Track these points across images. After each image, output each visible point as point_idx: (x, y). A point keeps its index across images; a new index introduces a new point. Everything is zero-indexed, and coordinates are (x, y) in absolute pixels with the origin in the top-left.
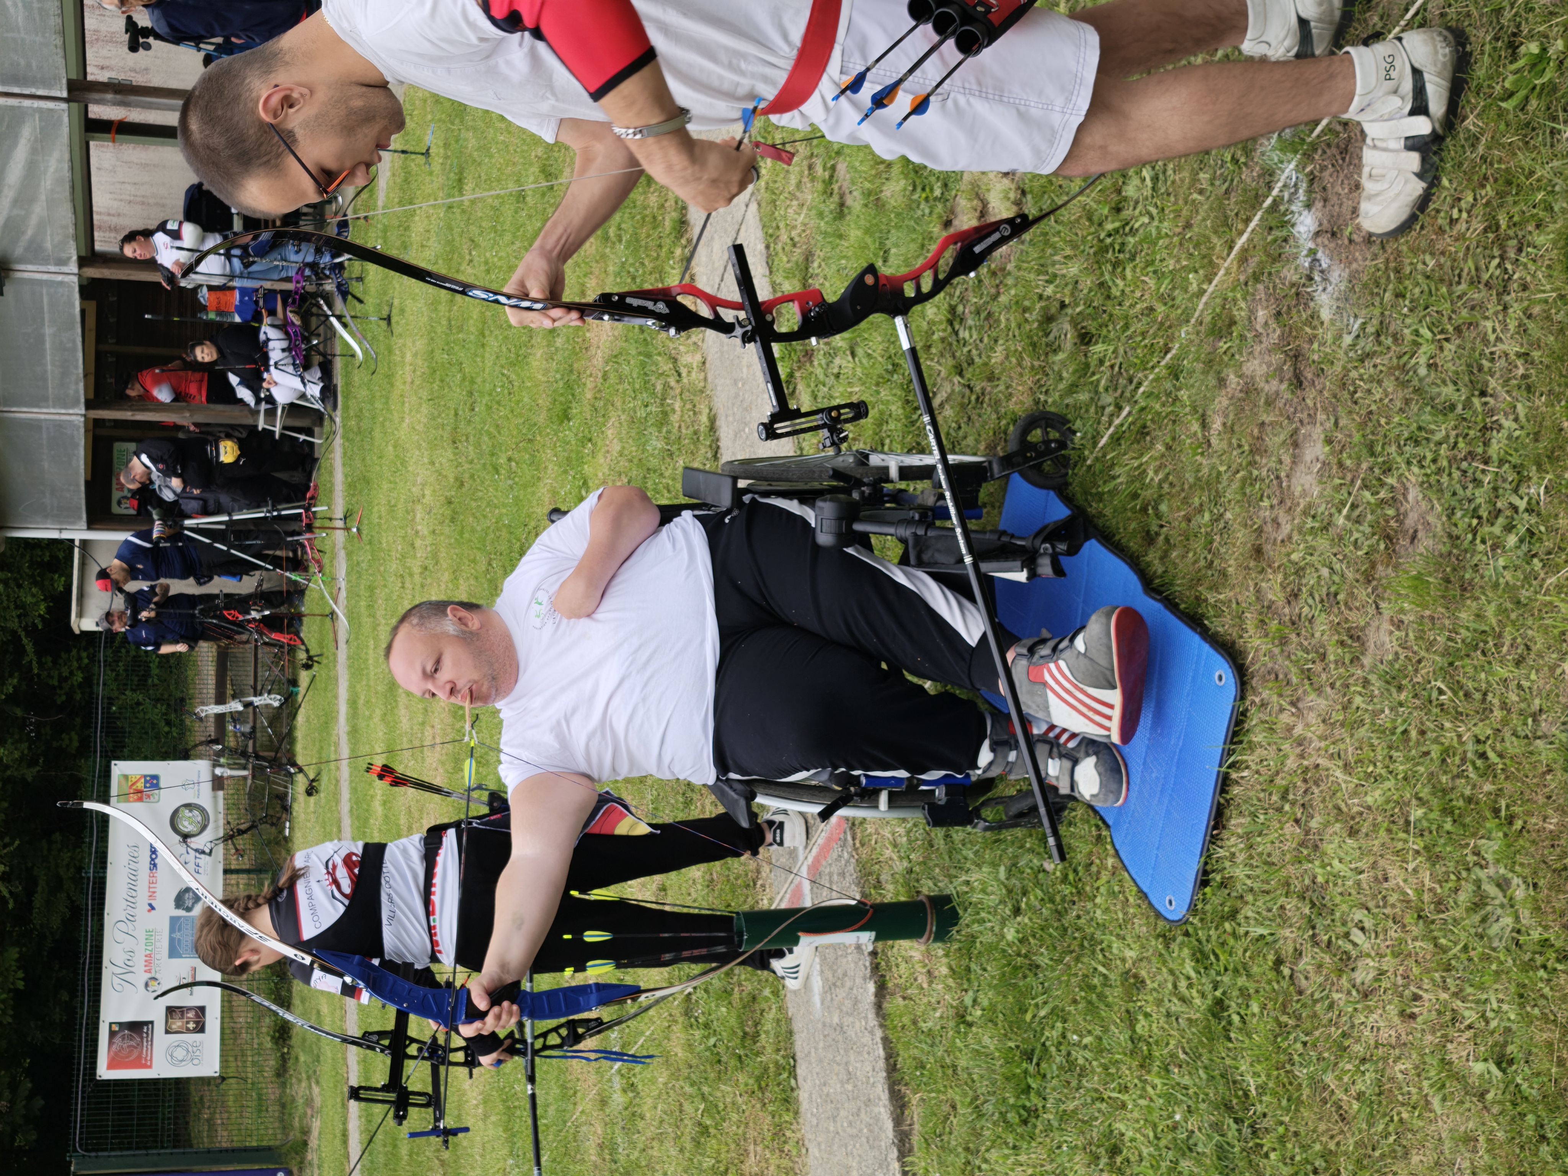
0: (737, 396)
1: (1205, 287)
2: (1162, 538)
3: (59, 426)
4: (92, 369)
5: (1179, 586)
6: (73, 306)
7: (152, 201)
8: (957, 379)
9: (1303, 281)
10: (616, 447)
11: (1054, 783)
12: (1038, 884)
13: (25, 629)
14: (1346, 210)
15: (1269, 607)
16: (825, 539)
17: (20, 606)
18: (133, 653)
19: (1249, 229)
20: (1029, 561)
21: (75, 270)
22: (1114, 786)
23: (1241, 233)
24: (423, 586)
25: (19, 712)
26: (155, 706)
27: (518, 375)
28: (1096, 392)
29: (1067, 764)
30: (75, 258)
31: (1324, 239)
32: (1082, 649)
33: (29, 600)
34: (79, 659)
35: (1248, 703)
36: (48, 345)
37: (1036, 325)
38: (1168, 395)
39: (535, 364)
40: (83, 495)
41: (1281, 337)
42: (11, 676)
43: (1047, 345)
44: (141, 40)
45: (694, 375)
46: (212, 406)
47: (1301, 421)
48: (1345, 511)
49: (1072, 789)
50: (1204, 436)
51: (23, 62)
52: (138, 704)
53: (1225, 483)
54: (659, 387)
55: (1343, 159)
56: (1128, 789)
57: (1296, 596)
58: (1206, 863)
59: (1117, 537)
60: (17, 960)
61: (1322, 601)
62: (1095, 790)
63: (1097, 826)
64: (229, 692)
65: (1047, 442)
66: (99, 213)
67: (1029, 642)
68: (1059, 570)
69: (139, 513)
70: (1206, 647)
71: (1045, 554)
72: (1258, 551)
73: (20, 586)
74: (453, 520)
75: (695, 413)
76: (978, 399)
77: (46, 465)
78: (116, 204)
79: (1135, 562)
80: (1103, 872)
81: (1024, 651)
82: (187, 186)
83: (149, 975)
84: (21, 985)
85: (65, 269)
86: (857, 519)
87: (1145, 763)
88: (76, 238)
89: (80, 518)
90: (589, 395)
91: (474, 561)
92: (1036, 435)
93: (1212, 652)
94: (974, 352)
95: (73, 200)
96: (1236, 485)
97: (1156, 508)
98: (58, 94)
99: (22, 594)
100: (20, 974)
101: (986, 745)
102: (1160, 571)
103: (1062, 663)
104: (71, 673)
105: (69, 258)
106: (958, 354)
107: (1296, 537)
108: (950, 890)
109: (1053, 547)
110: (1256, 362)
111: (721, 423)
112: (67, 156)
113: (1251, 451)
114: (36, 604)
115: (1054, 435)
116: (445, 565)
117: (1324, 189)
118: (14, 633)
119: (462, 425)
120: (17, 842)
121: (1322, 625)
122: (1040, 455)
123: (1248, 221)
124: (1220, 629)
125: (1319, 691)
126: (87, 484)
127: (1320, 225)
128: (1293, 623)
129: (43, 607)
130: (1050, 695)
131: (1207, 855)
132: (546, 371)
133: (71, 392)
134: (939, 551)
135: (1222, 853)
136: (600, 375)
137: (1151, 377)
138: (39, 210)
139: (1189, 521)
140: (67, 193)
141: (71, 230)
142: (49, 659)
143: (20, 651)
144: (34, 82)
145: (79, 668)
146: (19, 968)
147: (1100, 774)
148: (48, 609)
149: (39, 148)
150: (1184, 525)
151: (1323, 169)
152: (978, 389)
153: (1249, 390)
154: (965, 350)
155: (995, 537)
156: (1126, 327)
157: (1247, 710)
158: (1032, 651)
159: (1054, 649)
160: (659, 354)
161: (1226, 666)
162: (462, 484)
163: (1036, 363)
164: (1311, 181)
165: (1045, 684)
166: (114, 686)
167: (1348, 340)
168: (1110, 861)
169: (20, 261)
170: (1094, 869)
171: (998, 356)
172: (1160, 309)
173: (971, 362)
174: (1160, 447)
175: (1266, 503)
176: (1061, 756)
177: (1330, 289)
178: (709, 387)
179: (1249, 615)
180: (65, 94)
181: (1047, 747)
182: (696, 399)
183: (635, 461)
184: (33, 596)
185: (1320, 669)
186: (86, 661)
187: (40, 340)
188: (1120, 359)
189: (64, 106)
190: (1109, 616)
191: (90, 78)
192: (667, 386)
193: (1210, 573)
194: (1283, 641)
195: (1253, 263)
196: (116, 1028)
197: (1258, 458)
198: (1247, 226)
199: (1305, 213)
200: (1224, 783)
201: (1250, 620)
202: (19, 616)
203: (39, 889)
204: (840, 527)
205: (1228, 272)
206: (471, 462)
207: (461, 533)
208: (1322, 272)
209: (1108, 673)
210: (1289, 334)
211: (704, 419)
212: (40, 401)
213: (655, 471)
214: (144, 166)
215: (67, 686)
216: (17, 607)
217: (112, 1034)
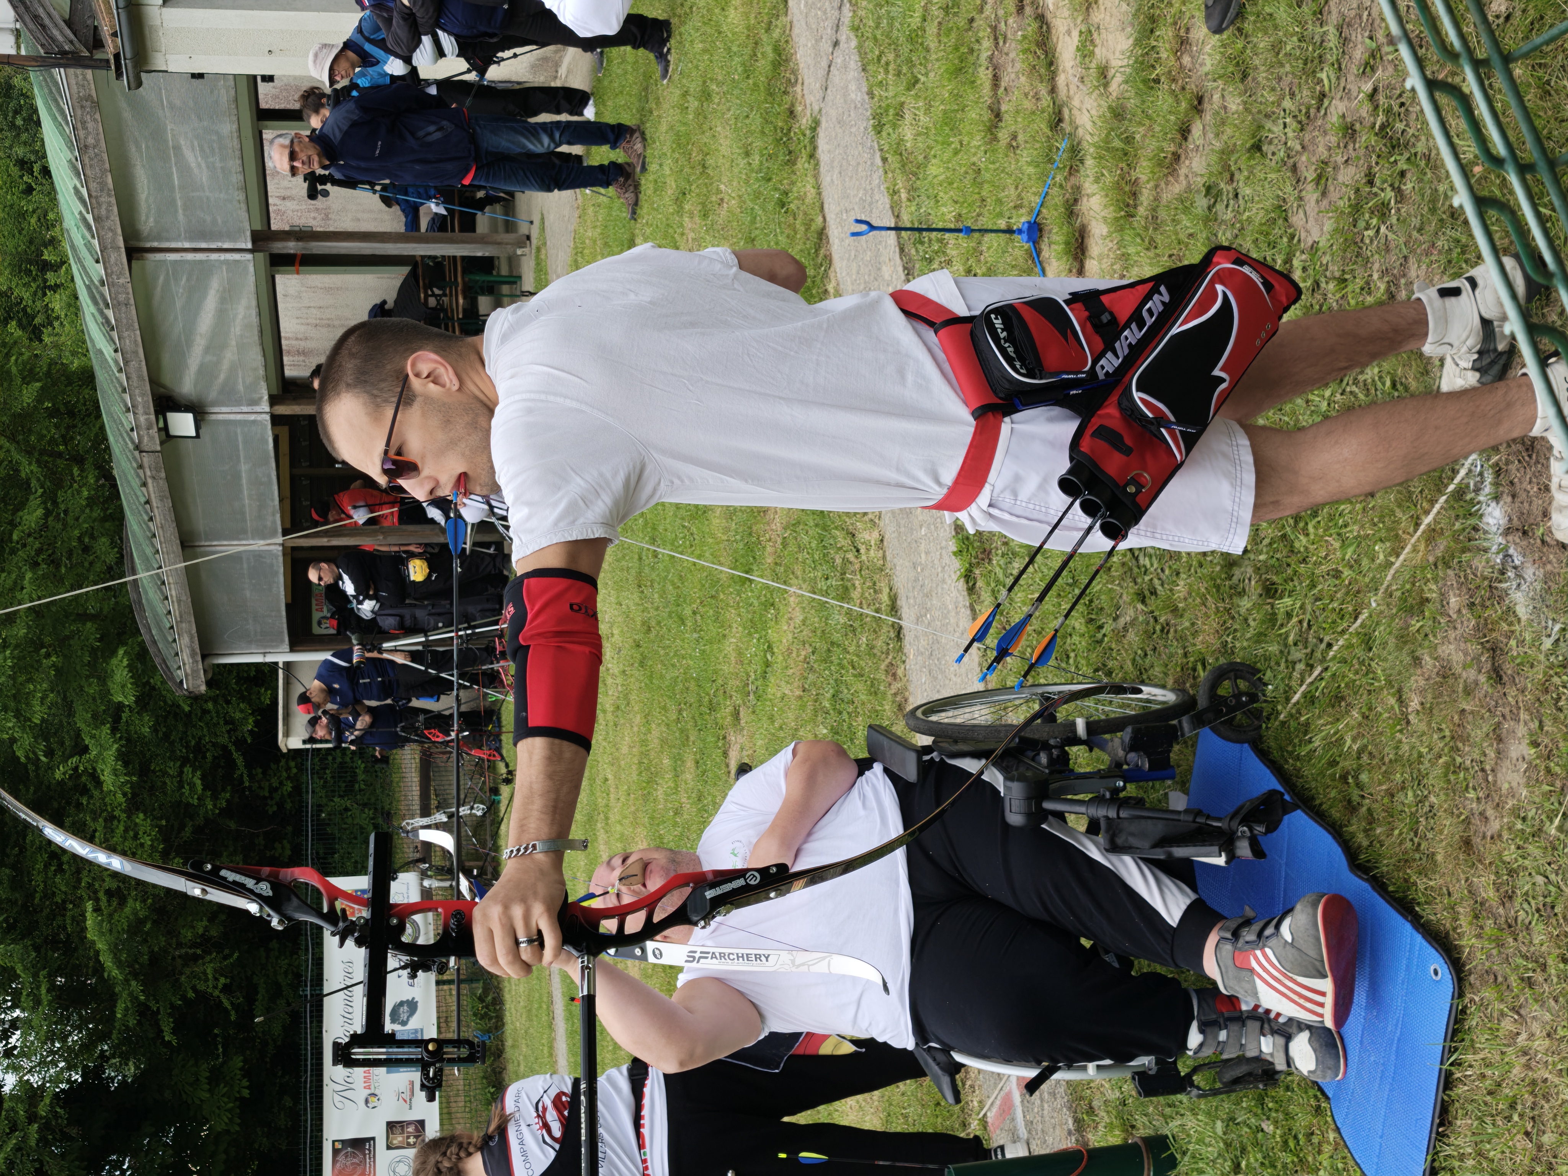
0: (916, 580)
1: (1392, 559)
2: (1364, 809)
3: (258, 556)
4: (287, 493)
5: (1385, 866)
6: (267, 442)
7: (337, 323)
8: (1140, 606)
9: (1496, 575)
10: (799, 617)
11: (1269, 1058)
12: (1256, 1144)
13: (235, 744)
14: (1536, 510)
15: (1482, 904)
16: (1015, 818)
17: (229, 722)
18: (339, 760)
19: (1435, 510)
20: (1227, 844)
21: (267, 409)
22: (1330, 1062)
23: (1427, 513)
24: (616, 725)
25: (233, 825)
26: (363, 811)
27: (698, 528)
28: (1286, 645)
29: (1281, 1041)
30: (266, 397)
31: (1516, 537)
32: (1289, 938)
33: (238, 715)
34: (288, 769)
35: (1467, 1000)
36: (244, 481)
37: (1218, 568)
38: (1362, 663)
39: (715, 522)
40: (284, 620)
41: (1477, 628)
42: (224, 790)
43: (1231, 588)
44: (320, 187)
45: (872, 553)
46: (404, 527)
47: (1503, 716)
48: (1557, 821)
49: (1289, 1065)
50: (1402, 713)
51: (208, 219)
52: (347, 809)
53: (1427, 764)
54: (838, 561)
55: (1530, 456)
56: (1346, 1065)
57: (1510, 898)
58: (1433, 1161)
59: (1317, 802)
60: (241, 1069)
61: (1538, 910)
62: (1312, 1067)
63: (1316, 1096)
64: (434, 803)
65: (1238, 695)
66: (287, 339)
67: (1233, 925)
68: (1258, 852)
69: (339, 633)
70: (1419, 938)
71: (1243, 837)
72: (1467, 843)
73: (228, 702)
74: (642, 664)
75: (875, 591)
76: (1162, 630)
77: (248, 594)
78: (302, 328)
79: (1336, 831)
80: (1325, 1146)
81: (1229, 935)
82: (370, 307)
83: (368, 1092)
84: (246, 1093)
85: (257, 409)
86: (1047, 797)
87: (1361, 1042)
88: (267, 379)
89: (282, 641)
90: (769, 560)
91: (665, 708)
92: (1225, 689)
93: (1425, 943)
94: (1156, 582)
95: (262, 344)
96: (1438, 771)
97: (1356, 778)
98: (243, 246)
99: (230, 710)
100: (245, 1083)
101: (1194, 1026)
102: (1365, 843)
103: (1268, 951)
104: (281, 783)
105: (261, 398)
106: (1139, 580)
107: (1506, 835)
108: (1166, 1131)
109: (1251, 830)
110: (1452, 647)
111: (902, 602)
112: (254, 303)
113: (1453, 738)
114: (246, 718)
115: (1243, 685)
116: (636, 708)
117: (1512, 483)
118: (224, 748)
119: (647, 570)
120: (236, 955)
121: (1540, 935)
122: (1233, 709)
123: (1433, 502)
124: (1433, 918)
125: (1540, 1000)
126: (288, 606)
127: (1510, 520)
128: (1510, 926)
129: (251, 720)
130: (1258, 981)
131: (1433, 1152)
132: (727, 530)
133: (269, 524)
134: (1132, 834)
135: (1449, 1151)
136: (779, 541)
137: (1340, 643)
138: (230, 355)
139: (1393, 796)
140: (256, 338)
141: (261, 372)
142: (259, 770)
143: (231, 764)
144: (219, 237)
145: (289, 778)
146: (244, 1076)
147: (1315, 1051)
148: (256, 723)
149: (227, 297)
150: (1386, 800)
151: (1508, 463)
152: (1162, 620)
153: (1446, 674)
154: (1147, 578)
155: (1190, 818)
156: (1313, 586)
157: (1465, 1007)
158: (1236, 934)
159: (1260, 935)
160: (836, 528)
161: (1442, 961)
162: (649, 630)
163: (1221, 605)
164: (1498, 473)
165: (1252, 971)
166: (323, 793)
167: (1548, 644)
168: (1332, 1136)
169: (214, 404)
170: (1315, 1140)
171: (1181, 589)
172: (1347, 573)
173: (1154, 592)
174: (1355, 714)
175: (1472, 795)
176: (1273, 1032)
177: (1524, 587)
178: (888, 565)
179: (1461, 910)
180: (249, 246)
181: (1257, 1024)
182: (876, 577)
183: (819, 633)
184: (242, 711)
185: (1541, 979)
186: (295, 771)
187: (237, 476)
188: (1308, 616)
189: (249, 256)
190: (1315, 906)
191: (274, 227)
192: (846, 561)
193: (1417, 856)
194: (1500, 944)
195: (1442, 544)
196: (339, 1146)
197: (1460, 745)
198: (1433, 506)
199: (1493, 504)
200: (1447, 1082)
201: (1464, 911)
202: (229, 732)
203: (260, 997)
204: (1029, 806)
205: (1415, 550)
206: (657, 609)
207: (651, 677)
208: (1515, 568)
209: (1318, 964)
210: (1483, 628)
211: (884, 597)
212: (239, 534)
213: (839, 646)
214: (328, 290)
215: (277, 796)
216: (226, 723)
217: (336, 1152)
